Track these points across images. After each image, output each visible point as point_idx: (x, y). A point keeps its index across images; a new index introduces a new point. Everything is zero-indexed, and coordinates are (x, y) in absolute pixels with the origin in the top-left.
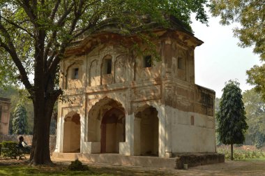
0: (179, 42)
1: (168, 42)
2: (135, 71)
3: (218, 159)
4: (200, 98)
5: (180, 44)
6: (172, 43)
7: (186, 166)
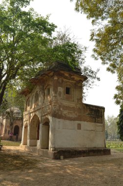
0: (66, 78)
1: (56, 78)
2: (44, 98)
3: (102, 153)
4: (88, 112)
5: (67, 79)
6: (59, 78)
7: (62, 157)
